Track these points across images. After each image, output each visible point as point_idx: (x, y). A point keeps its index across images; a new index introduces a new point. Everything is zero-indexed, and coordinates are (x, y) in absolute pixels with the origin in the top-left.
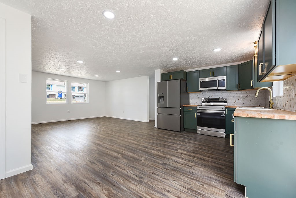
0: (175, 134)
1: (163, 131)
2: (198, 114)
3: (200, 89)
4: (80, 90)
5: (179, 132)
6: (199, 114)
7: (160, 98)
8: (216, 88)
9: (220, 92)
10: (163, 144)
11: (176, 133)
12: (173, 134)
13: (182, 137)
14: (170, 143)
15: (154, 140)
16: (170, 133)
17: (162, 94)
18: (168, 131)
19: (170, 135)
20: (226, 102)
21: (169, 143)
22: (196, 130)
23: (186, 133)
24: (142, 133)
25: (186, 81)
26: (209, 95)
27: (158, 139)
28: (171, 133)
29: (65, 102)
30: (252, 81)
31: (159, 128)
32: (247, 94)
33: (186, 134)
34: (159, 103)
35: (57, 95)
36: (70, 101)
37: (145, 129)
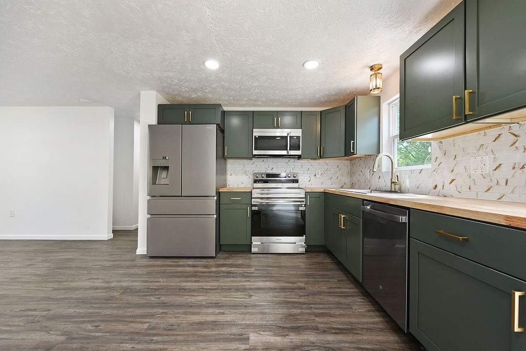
0: (206, 267)
1: (168, 262)
2: (254, 208)
3: (255, 152)
5: (212, 257)
6: (256, 208)
7: (156, 169)
8: (284, 152)
9: (287, 160)
12: (200, 269)
13: (227, 272)
14: (210, 311)
15: (152, 316)
17: (164, 158)
18: (182, 262)
19: (195, 275)
20: (297, 181)
21: (204, 310)
22: (250, 246)
23: (228, 258)
24: (97, 288)
25: (223, 131)
26: (267, 167)
27: (164, 305)
30: (352, 142)
31: (153, 257)
32: (327, 167)
34: (154, 183)
37: (104, 268)
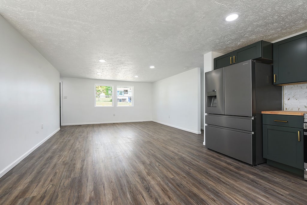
4: (125, 94)
7: (210, 98)
10: (190, 191)
11: (240, 165)
12: (231, 168)
13: (253, 181)
14: (208, 193)
15: (179, 175)
16: (226, 162)
21: (205, 190)
24: (173, 152)
25: (272, 62)
27: (188, 174)
28: (228, 164)
29: (111, 105)
31: (209, 149)
33: (266, 175)
35: (127, 100)
36: (115, 104)
37: (184, 146)
